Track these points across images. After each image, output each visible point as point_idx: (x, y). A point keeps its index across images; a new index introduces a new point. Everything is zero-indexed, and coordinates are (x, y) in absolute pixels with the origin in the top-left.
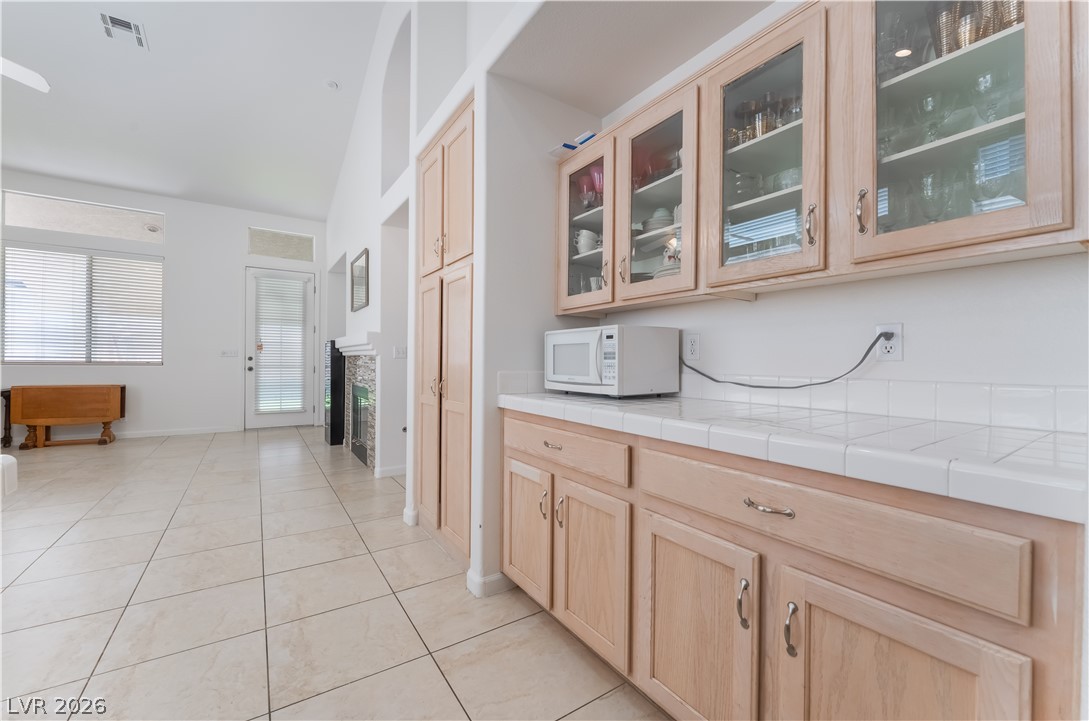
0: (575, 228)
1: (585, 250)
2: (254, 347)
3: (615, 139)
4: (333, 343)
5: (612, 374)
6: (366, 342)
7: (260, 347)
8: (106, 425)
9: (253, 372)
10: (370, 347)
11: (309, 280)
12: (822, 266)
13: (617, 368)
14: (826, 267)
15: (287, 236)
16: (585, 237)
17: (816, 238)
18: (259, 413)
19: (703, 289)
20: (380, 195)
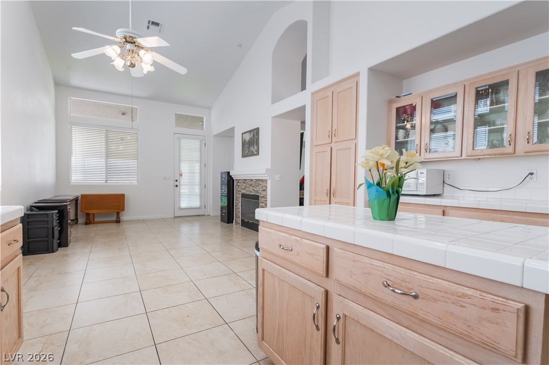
0: (398, 128)
1: (401, 139)
2: (178, 175)
3: (422, 97)
4: (229, 173)
5: (422, 187)
6: (265, 173)
7: (181, 175)
8: (118, 214)
9: (178, 187)
10: (267, 175)
11: (203, 140)
12: (513, 152)
13: (425, 185)
14: (514, 153)
15: (186, 115)
16: (401, 132)
17: (512, 144)
18: (180, 209)
19: (464, 156)
20: (271, 103)
